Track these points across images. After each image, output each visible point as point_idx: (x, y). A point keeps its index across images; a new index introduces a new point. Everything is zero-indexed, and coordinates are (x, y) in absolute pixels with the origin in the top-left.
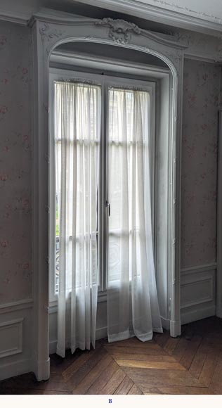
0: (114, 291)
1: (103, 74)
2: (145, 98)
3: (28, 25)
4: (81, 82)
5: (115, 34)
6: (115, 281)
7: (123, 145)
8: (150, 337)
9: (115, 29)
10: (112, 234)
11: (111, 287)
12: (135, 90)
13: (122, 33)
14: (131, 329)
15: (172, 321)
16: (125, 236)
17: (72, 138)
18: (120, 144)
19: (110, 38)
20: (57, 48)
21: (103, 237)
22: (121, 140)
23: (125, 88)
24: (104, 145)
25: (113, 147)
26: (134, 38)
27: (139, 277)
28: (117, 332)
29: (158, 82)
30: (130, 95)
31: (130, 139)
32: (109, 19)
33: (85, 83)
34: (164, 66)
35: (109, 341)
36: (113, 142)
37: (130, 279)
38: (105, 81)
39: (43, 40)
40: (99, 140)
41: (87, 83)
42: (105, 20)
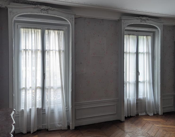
0: (140, 100)
1: (137, 31)
2: (150, 38)
3: (118, 20)
4: (131, 35)
5: (142, 21)
6: (141, 96)
7: (143, 53)
8: (153, 115)
9: (142, 19)
10: (140, 81)
11: (140, 98)
12: (146, 36)
13: (144, 20)
14: (146, 113)
15: (160, 110)
16: (144, 82)
17: (128, 52)
18: (142, 53)
19: (141, 22)
20: (127, 26)
21: (137, 82)
22: (142, 52)
23: (144, 36)
24: (137, 53)
25: (140, 54)
26: (148, 21)
27: (148, 96)
28: (141, 112)
29: (154, 33)
31: (145, 51)
32: (141, 17)
33: (132, 35)
34: (157, 28)
35: (139, 115)
36: (140, 52)
37: (146, 96)
38: (138, 34)
40: (136, 52)
41: (133, 35)
42: (140, 17)
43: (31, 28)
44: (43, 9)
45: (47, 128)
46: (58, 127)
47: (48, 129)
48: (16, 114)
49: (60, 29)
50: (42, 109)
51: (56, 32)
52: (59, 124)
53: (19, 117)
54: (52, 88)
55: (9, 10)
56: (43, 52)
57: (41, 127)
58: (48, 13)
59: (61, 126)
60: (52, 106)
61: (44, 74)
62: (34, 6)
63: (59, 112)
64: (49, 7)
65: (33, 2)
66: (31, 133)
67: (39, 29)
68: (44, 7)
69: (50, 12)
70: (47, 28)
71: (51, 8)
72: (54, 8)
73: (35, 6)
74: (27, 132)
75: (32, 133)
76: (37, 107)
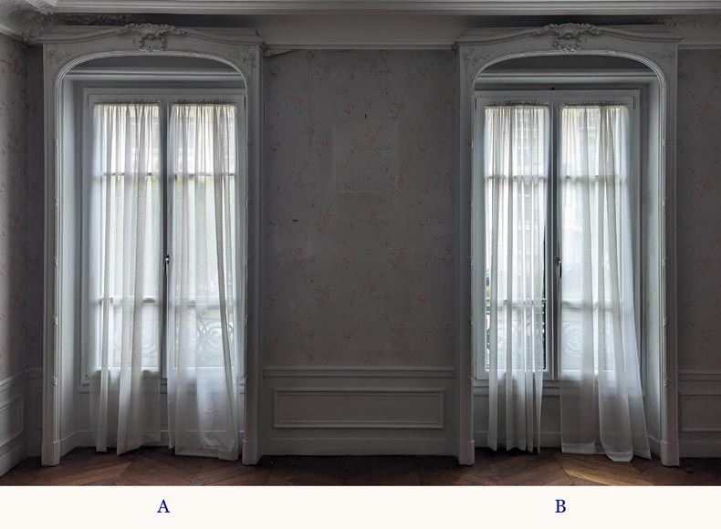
0: (569, 383)
1: (553, 89)
3: (453, 49)
4: (521, 104)
5: (563, 42)
6: (572, 368)
7: (584, 182)
8: (629, 459)
9: (561, 36)
10: (567, 304)
11: (566, 377)
12: (602, 104)
13: (572, 37)
14: (598, 444)
15: (664, 442)
16: (587, 308)
17: (506, 174)
18: (577, 180)
19: (555, 47)
20: (486, 69)
21: (552, 309)
22: (580, 174)
23: (585, 104)
24: (554, 182)
25: (568, 184)
26: (591, 41)
27: (612, 374)
28: (576, 440)
30: (594, 112)
31: (595, 171)
32: (552, 25)
33: (524, 104)
34: (644, 67)
35: (563, 450)
36: (568, 177)
37: (596, 372)
38: (555, 99)
39: (467, 66)
40: (546, 175)
41: (529, 104)
42: (546, 28)
43: (128, 103)
44: (149, 34)
45: (171, 447)
46: (207, 446)
47: (173, 449)
48: (84, 385)
49: (221, 98)
50: (161, 378)
51: (209, 109)
52: (210, 436)
53: (88, 393)
54: (193, 305)
55: (47, 49)
56: (166, 180)
57: (156, 438)
58: (164, 48)
59: (217, 446)
60: (191, 370)
61: (168, 257)
62: (117, 29)
63: (213, 395)
64: (166, 26)
65: (124, 18)
66: (118, 453)
67: (151, 103)
68: (149, 29)
69: (172, 42)
70: (177, 98)
71: (173, 27)
72: (183, 30)
73: (121, 27)
74: (108, 448)
75: (121, 455)
76: (143, 368)
